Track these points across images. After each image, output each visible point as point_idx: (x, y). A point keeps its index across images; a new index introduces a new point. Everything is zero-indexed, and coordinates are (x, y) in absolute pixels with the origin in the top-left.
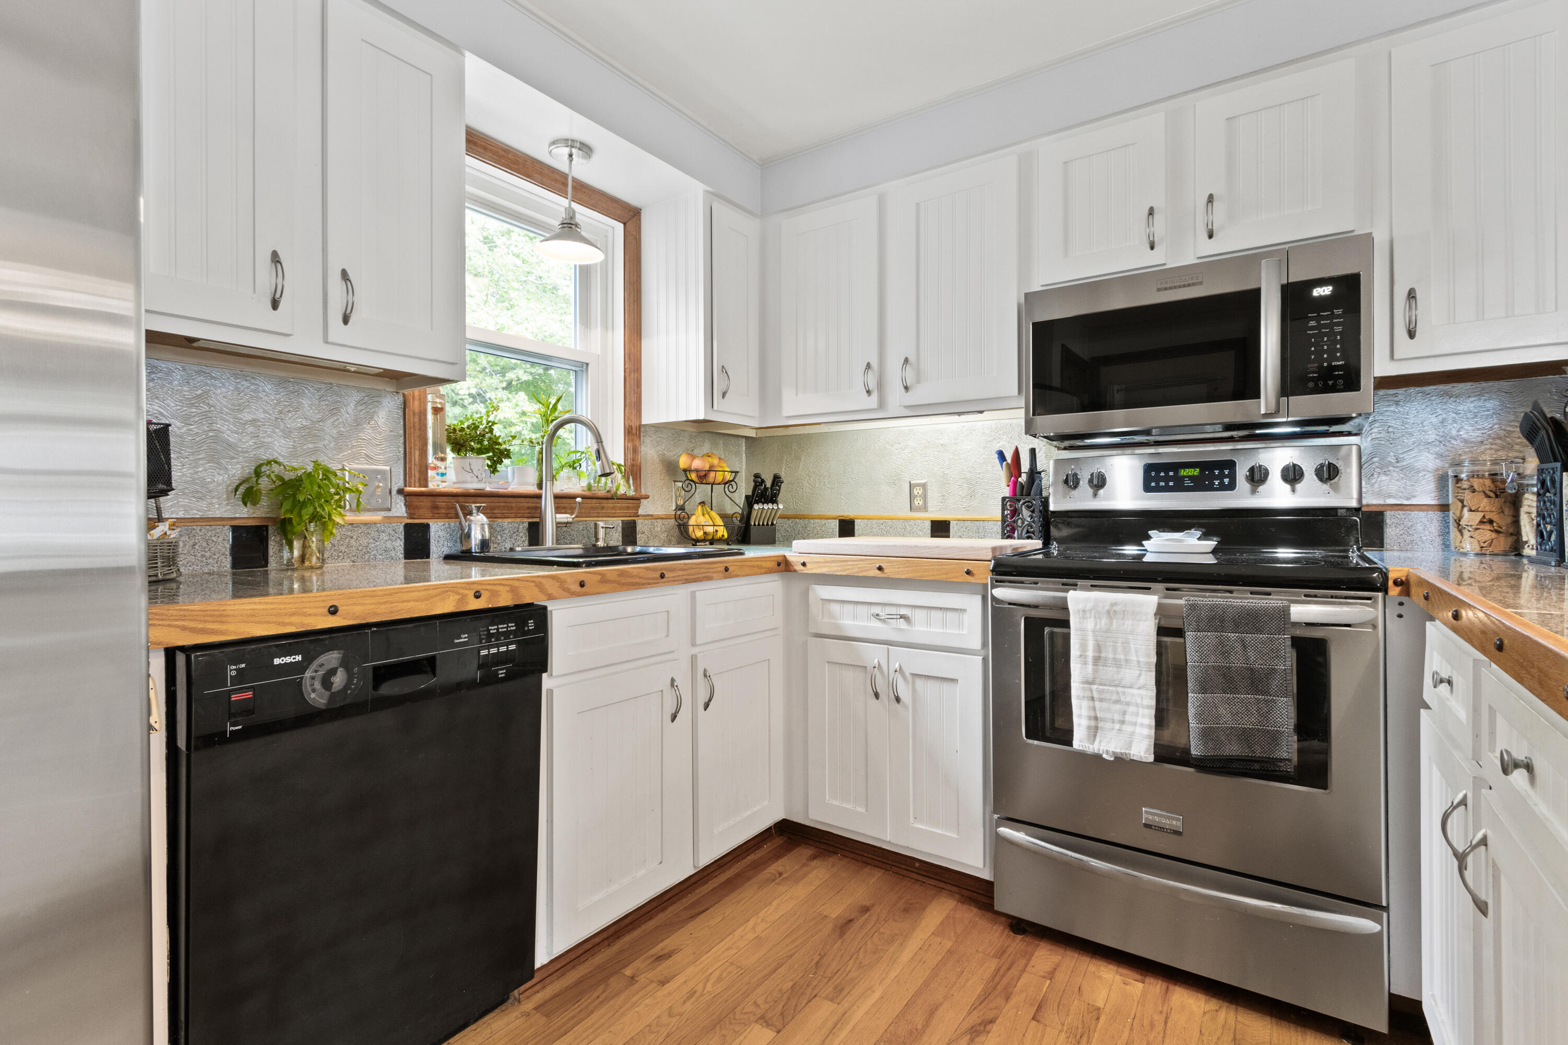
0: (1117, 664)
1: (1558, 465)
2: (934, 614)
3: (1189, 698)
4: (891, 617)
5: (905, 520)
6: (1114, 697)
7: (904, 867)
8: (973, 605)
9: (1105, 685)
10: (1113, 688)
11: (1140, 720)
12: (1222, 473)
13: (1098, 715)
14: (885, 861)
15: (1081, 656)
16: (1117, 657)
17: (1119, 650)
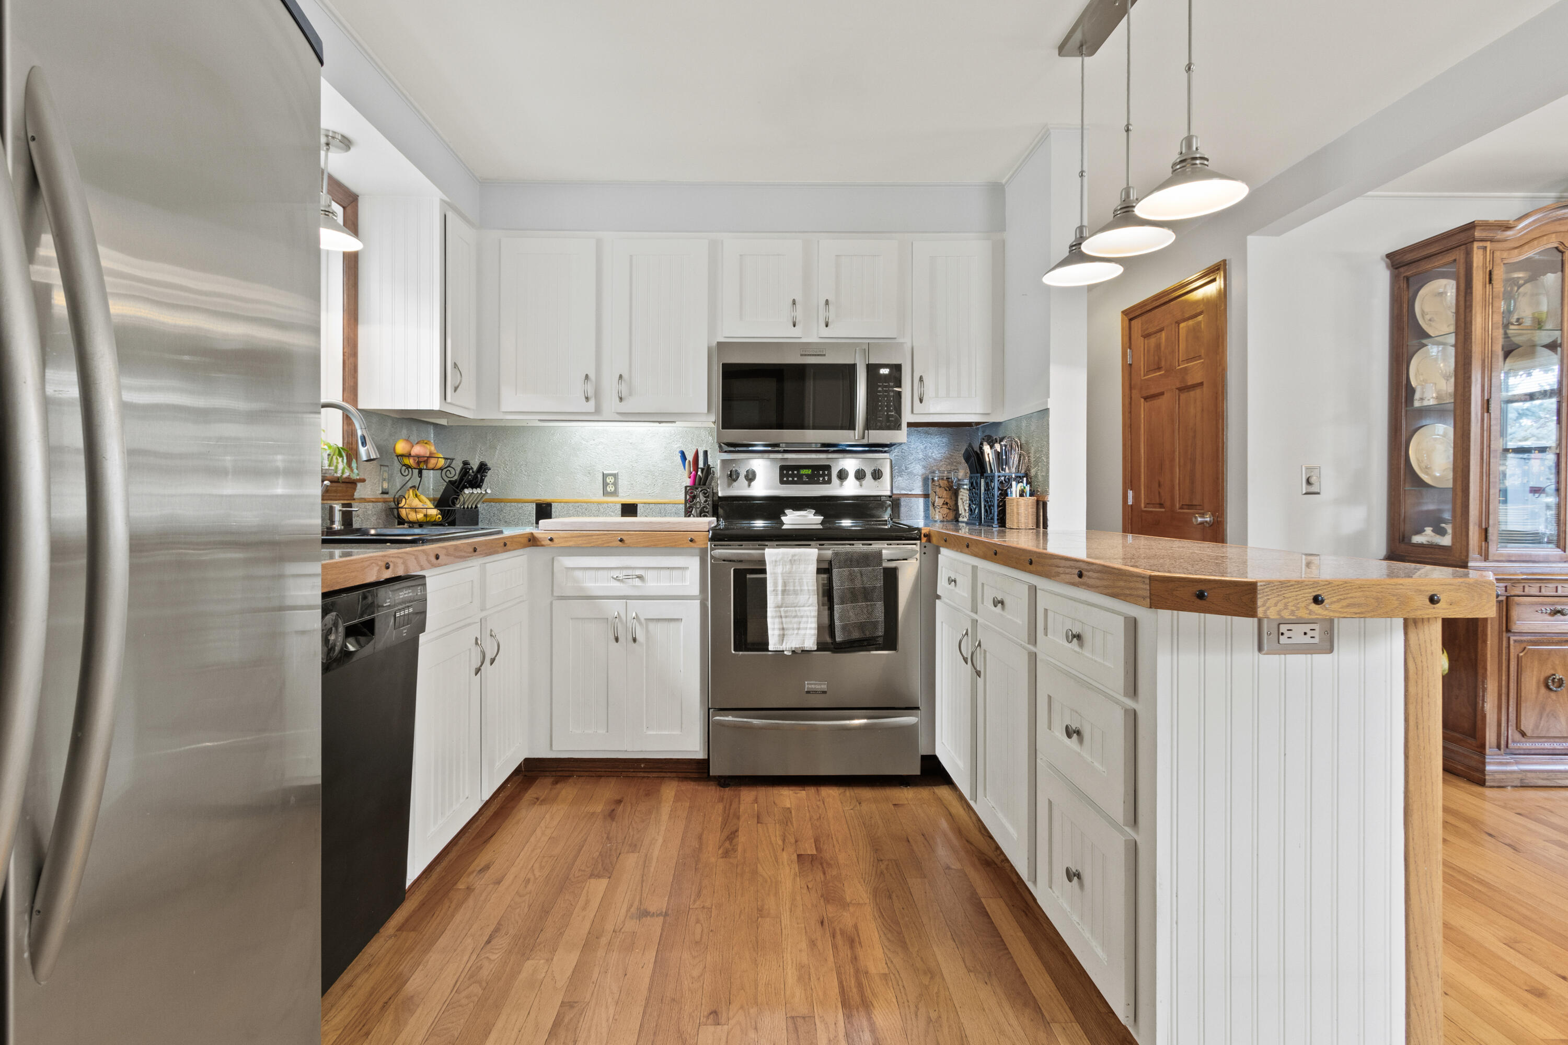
0: (796, 593)
1: (979, 475)
2: (663, 572)
3: (835, 609)
4: (628, 577)
5: (599, 503)
6: (794, 614)
7: (632, 770)
8: (694, 563)
9: (789, 607)
10: (793, 609)
11: (809, 626)
12: (824, 473)
13: (785, 627)
14: (616, 770)
15: (774, 590)
16: (796, 588)
17: (797, 584)
